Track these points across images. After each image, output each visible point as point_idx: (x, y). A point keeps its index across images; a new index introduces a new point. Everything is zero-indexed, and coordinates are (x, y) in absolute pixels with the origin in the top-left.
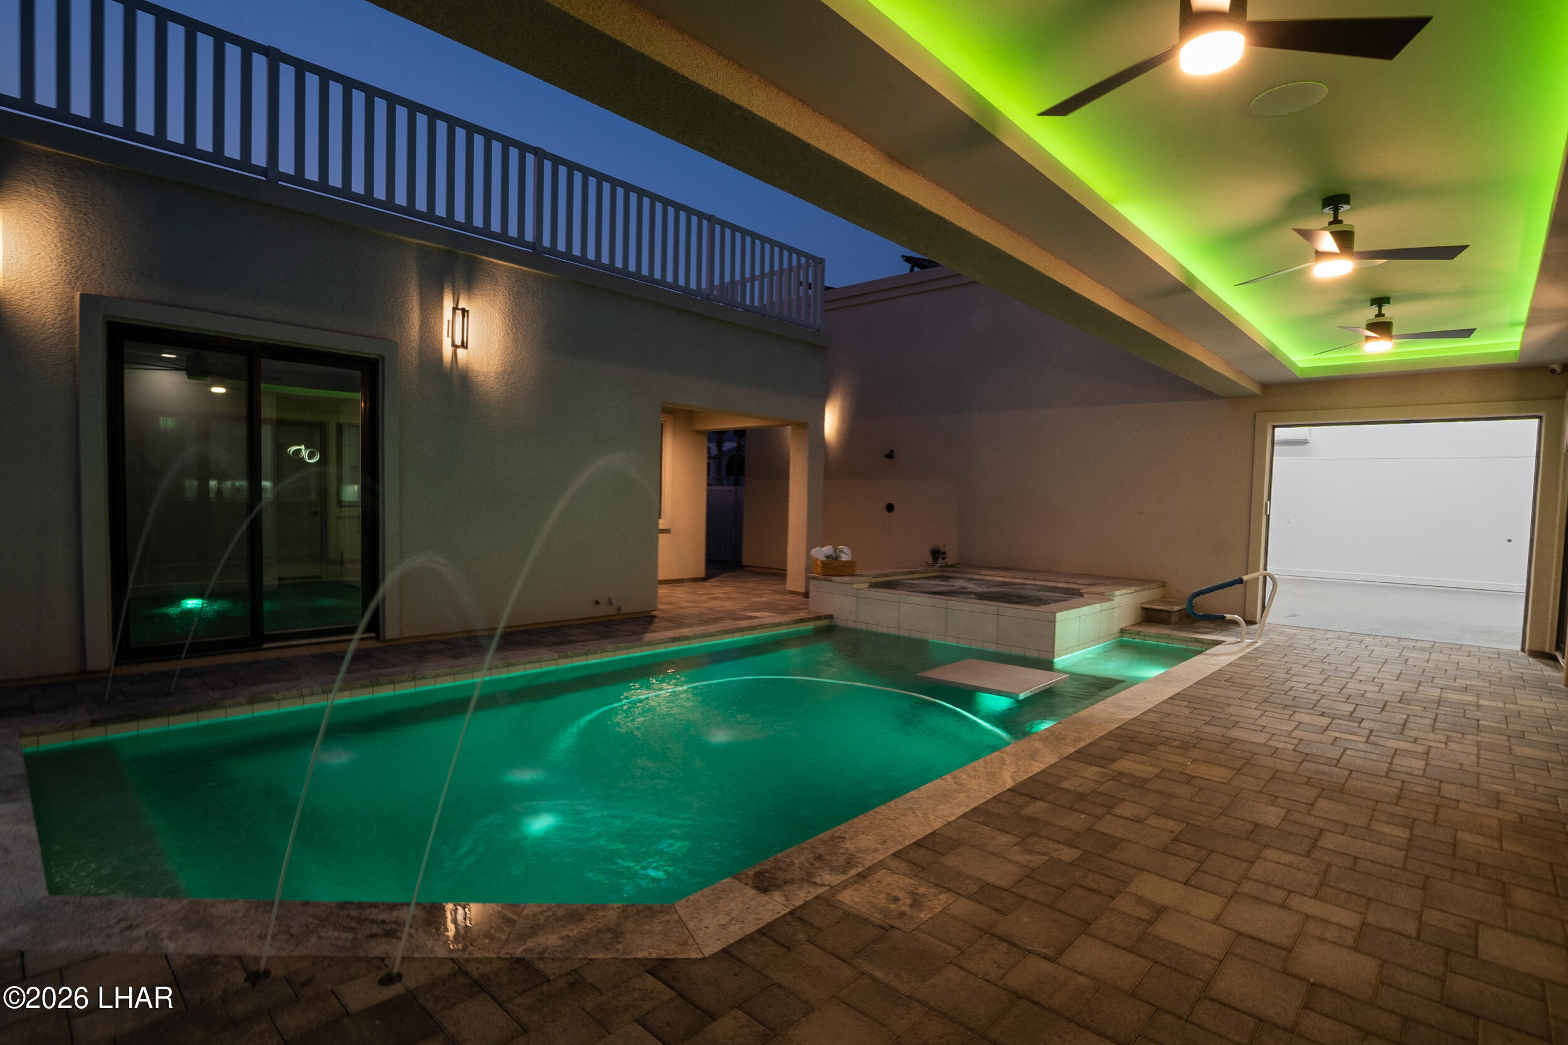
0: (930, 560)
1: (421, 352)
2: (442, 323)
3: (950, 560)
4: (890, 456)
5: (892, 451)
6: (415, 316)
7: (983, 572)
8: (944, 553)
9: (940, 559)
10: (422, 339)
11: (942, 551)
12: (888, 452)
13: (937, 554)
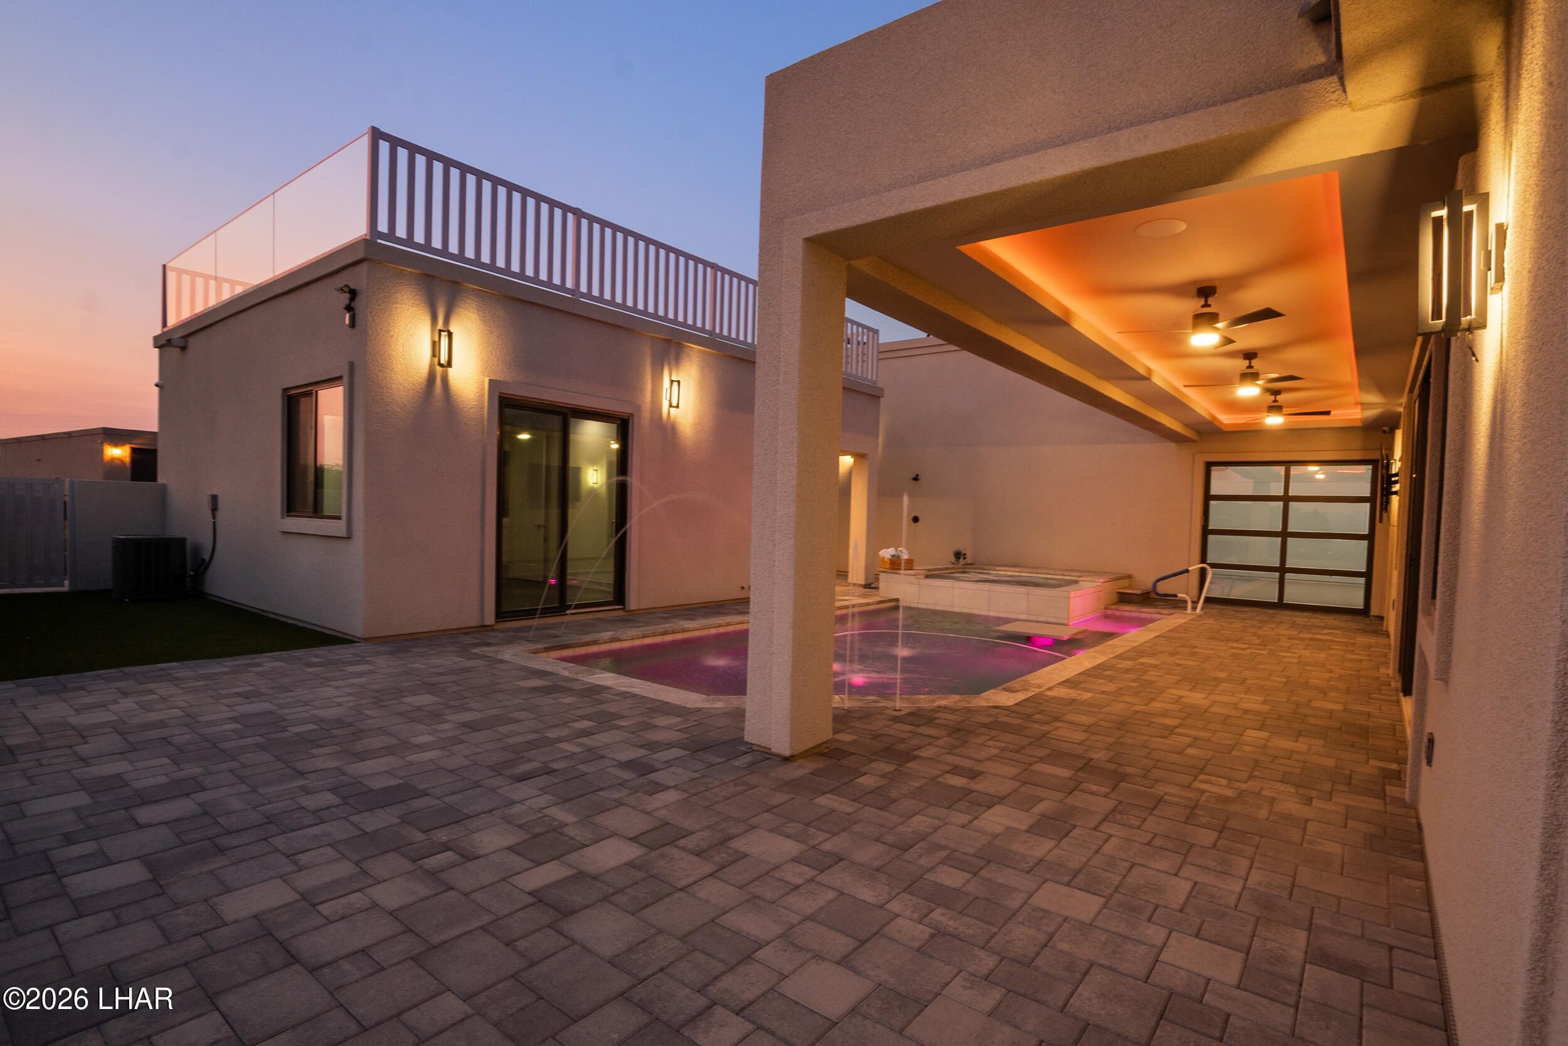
0: (953, 559)
1: (652, 412)
2: (662, 390)
3: (969, 560)
4: (916, 479)
5: (917, 475)
6: (649, 387)
7: (998, 568)
8: (965, 554)
9: (961, 560)
10: (652, 402)
11: (963, 552)
12: (914, 476)
13: (958, 555)
